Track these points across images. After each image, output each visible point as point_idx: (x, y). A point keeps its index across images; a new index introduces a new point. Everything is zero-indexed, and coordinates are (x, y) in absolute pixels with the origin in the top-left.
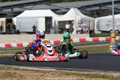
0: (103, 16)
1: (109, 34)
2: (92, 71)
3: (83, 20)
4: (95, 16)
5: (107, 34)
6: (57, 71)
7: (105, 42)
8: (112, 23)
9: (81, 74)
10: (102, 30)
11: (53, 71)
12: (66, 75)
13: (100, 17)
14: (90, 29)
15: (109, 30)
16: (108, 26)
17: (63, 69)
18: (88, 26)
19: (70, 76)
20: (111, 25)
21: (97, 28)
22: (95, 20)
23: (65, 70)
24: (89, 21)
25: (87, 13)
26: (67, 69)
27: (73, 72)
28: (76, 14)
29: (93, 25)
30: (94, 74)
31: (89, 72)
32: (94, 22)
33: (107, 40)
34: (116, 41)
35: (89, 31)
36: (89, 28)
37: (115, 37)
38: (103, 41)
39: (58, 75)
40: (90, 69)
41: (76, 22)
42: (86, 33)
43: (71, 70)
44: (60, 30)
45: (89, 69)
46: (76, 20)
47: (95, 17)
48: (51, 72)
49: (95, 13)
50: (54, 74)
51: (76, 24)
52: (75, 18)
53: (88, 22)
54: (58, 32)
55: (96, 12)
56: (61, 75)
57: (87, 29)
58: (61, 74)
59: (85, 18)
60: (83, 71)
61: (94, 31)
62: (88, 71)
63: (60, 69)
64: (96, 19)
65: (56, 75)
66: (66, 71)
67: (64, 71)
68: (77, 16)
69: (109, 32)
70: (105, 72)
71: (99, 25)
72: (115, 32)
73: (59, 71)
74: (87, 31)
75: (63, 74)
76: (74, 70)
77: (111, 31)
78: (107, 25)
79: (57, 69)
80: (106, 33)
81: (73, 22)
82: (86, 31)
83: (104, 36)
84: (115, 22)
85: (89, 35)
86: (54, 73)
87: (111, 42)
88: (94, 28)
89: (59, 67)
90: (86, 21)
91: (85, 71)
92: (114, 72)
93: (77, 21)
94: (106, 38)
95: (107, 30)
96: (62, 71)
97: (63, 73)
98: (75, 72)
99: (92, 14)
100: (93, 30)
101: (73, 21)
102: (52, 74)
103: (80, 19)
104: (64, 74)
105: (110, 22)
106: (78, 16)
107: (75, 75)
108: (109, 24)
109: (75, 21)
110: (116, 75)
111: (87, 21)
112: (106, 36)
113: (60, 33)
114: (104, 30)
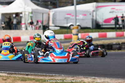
0: (60, 7)
1: (69, 30)
2: (55, 76)
3: (35, 12)
4: (50, 7)
5: (66, 30)
6: (9, 75)
7: (63, 41)
8: (73, 16)
9: (41, 79)
10: (60, 25)
11: (3, 76)
12: (21, 81)
13: (56, 8)
14: (44, 24)
15: (68, 25)
16: (67, 20)
17: (16, 74)
18: (41, 19)
19: (27, 81)
20: (72, 19)
21: (53, 23)
22: (50, 12)
23: (18, 74)
24: (43, 14)
25: (40, 3)
26: (22, 73)
27: (30, 77)
28: (25, 4)
29: (47, 19)
30: (59, 79)
31: (52, 78)
32: (49, 14)
33: (66, 38)
34: (78, 39)
35: (42, 27)
36: (42, 23)
37: (77, 35)
38: (61, 39)
39: (11, 81)
40: (53, 74)
41: (25, 14)
42: (39, 29)
43: (27, 75)
44: (4, 25)
45: (51, 74)
46: (25, 12)
47: (50, 9)
48: (2, 77)
49: (49, 3)
50: (5, 80)
51: (26, 17)
52: (24, 9)
53: (41, 15)
54: (2, 27)
55: (51, 2)
56: (15, 81)
57: (40, 24)
58: (15, 79)
59: (37, 9)
60: (44, 76)
61: (49, 26)
62: (50, 76)
63: (12, 74)
64: (51, 10)
65: (8, 81)
66: (20, 76)
67: (18, 76)
68: (26, 6)
69: (69, 28)
70: (72, 77)
71: (55, 18)
72: (78, 27)
73: (12, 76)
74: (40, 27)
75: (17, 80)
76: (32, 75)
77: (72, 27)
78: (65, 18)
79: (8, 74)
80: (64, 29)
81: (21, 15)
82: (38, 26)
83: (62, 33)
84: (77, 15)
85: (42, 31)
86: (5, 78)
87: (71, 41)
88: (48, 23)
89: (11, 71)
90: (38, 13)
91: (46, 76)
92: (84, 78)
93: (27, 13)
94: (64, 36)
95: (65, 25)
96: (15, 75)
97: (18, 78)
98: (32, 77)
99: (46, 5)
100: (47, 25)
101: (21, 13)
102: (3, 80)
103: (30, 11)
104: (19, 80)
105: (70, 14)
106: (28, 6)
107: (34, 81)
108: (69, 18)
109: (23, 13)
110: (88, 81)
111: (40, 13)
112: (65, 34)
113: (4, 29)
114: (62, 25)
